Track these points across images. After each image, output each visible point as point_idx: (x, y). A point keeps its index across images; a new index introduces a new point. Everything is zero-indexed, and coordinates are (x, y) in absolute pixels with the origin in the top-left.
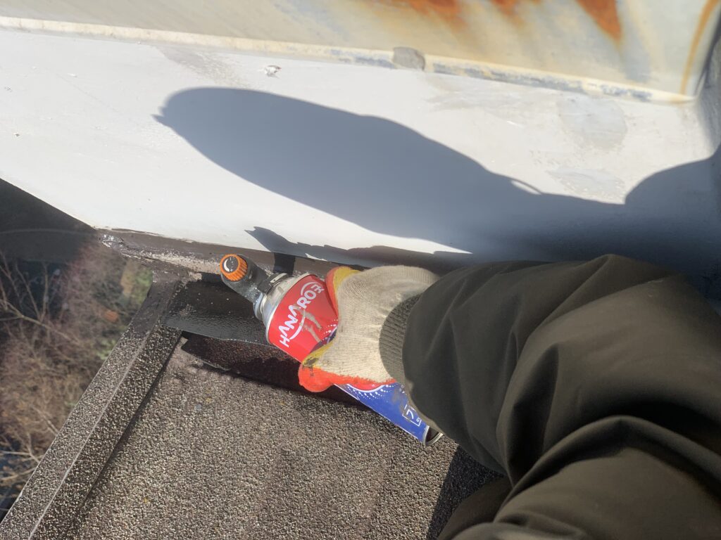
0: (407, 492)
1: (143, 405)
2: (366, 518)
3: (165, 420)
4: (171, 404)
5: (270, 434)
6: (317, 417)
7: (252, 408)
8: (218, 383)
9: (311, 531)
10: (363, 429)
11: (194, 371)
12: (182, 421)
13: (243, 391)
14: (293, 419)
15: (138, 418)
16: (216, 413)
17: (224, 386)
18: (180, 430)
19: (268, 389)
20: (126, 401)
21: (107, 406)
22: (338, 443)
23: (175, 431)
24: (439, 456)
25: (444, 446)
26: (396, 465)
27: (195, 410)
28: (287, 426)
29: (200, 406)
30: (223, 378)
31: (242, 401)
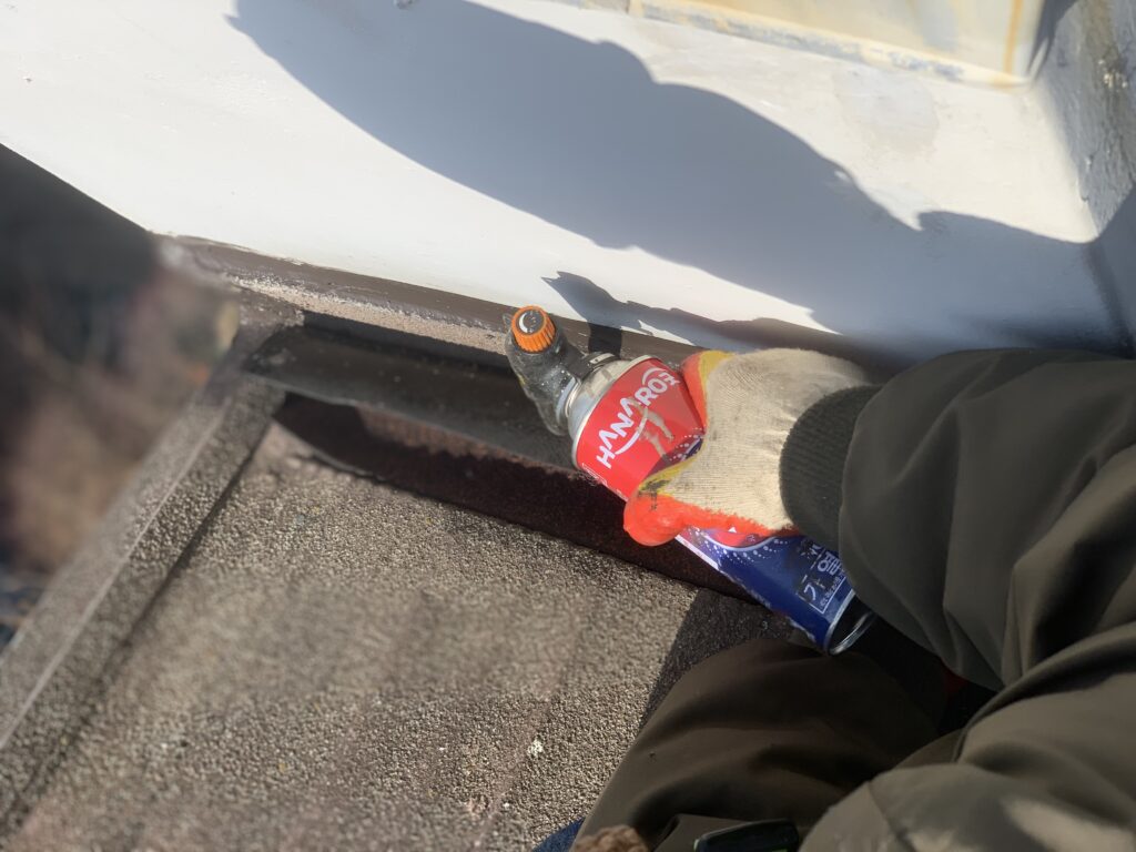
0: (609, 667)
1: (215, 511)
2: (543, 702)
3: (248, 536)
4: (258, 513)
5: (406, 567)
6: (480, 545)
7: (381, 526)
8: (331, 485)
9: (460, 717)
10: (548, 567)
11: (295, 464)
12: (273, 539)
13: (369, 499)
14: (443, 547)
15: (207, 531)
16: (326, 529)
17: (341, 489)
18: (269, 552)
19: (407, 499)
20: (189, 504)
21: (159, 509)
22: (508, 587)
23: (262, 554)
24: (660, 615)
25: (671, 601)
26: (595, 624)
27: (294, 525)
28: (432, 556)
29: (302, 517)
30: (340, 477)
31: (366, 515)
